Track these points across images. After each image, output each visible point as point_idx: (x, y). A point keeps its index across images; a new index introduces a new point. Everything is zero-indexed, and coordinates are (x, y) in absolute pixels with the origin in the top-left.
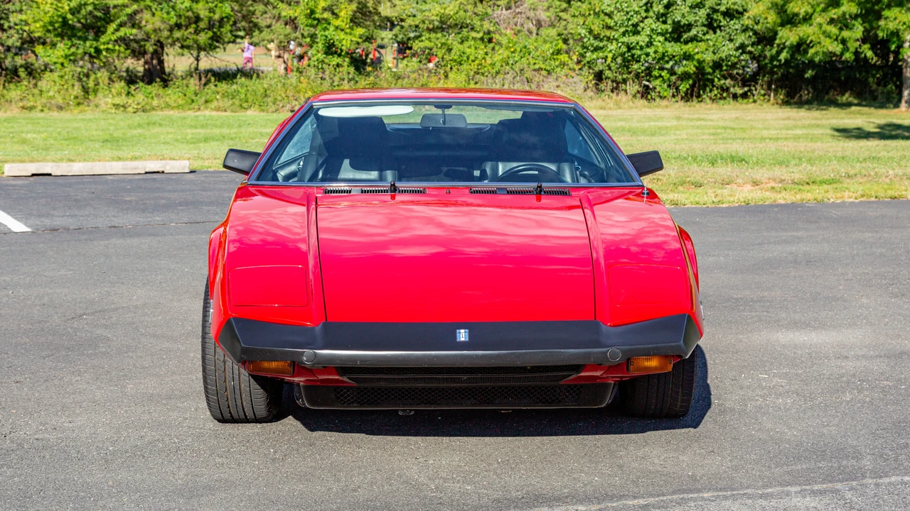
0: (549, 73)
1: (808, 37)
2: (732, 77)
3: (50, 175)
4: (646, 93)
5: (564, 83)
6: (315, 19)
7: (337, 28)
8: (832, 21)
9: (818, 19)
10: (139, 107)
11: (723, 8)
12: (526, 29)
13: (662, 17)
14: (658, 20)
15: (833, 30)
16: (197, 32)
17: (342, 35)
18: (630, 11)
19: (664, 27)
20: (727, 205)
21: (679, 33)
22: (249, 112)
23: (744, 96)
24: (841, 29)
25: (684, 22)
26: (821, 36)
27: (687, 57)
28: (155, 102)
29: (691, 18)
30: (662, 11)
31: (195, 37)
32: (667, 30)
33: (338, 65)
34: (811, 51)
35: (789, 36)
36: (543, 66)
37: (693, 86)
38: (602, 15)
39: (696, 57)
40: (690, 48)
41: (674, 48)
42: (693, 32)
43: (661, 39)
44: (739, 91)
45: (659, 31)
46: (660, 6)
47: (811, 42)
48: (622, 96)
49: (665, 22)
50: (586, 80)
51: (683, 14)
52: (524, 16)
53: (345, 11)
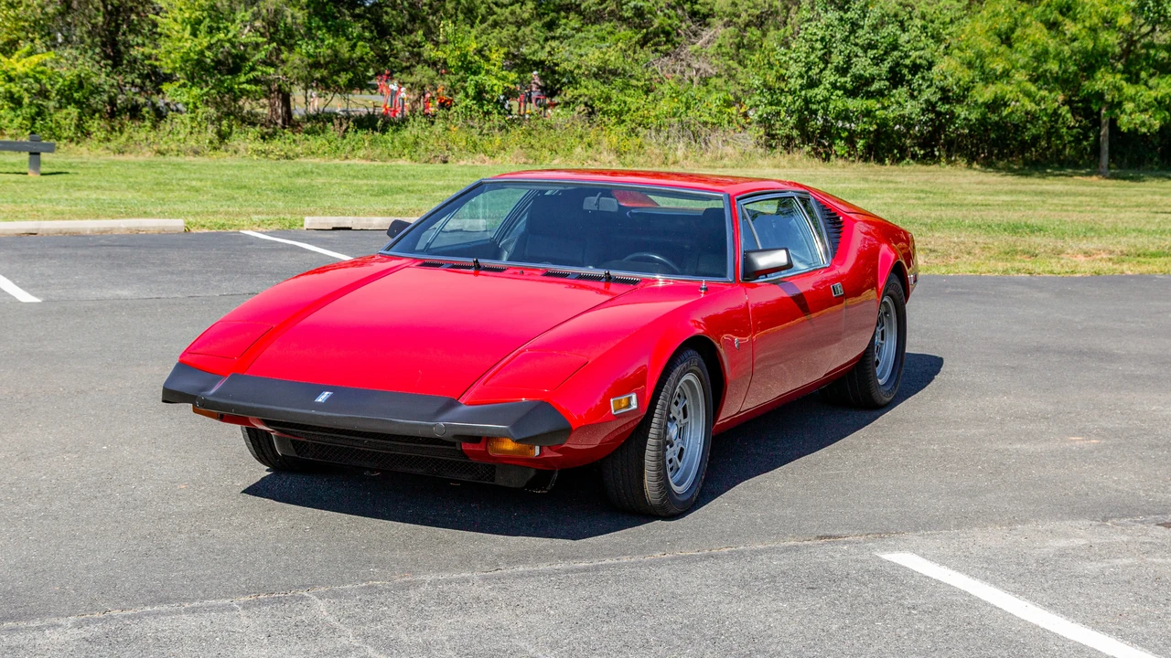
1: (1005, 94)
3: (349, 229)
4: (822, 152)
5: (732, 138)
7: (488, 72)
9: (1017, 76)
10: (283, 153)
11: (907, 62)
12: (686, 77)
13: (842, 71)
14: (838, 73)
15: (1032, 88)
17: (493, 80)
19: (844, 80)
20: (1080, 275)
21: (860, 87)
22: (400, 162)
24: (1040, 88)
25: (865, 75)
26: (1019, 94)
27: (868, 113)
28: (299, 149)
29: (874, 70)
32: (846, 84)
36: (709, 120)
39: (878, 114)
40: (870, 103)
41: (853, 104)
42: (875, 86)
43: (841, 93)
45: (838, 84)
46: (840, 58)
48: (796, 156)
49: (844, 75)
50: (756, 135)
51: (862, 65)
52: (684, 63)
53: (497, 53)
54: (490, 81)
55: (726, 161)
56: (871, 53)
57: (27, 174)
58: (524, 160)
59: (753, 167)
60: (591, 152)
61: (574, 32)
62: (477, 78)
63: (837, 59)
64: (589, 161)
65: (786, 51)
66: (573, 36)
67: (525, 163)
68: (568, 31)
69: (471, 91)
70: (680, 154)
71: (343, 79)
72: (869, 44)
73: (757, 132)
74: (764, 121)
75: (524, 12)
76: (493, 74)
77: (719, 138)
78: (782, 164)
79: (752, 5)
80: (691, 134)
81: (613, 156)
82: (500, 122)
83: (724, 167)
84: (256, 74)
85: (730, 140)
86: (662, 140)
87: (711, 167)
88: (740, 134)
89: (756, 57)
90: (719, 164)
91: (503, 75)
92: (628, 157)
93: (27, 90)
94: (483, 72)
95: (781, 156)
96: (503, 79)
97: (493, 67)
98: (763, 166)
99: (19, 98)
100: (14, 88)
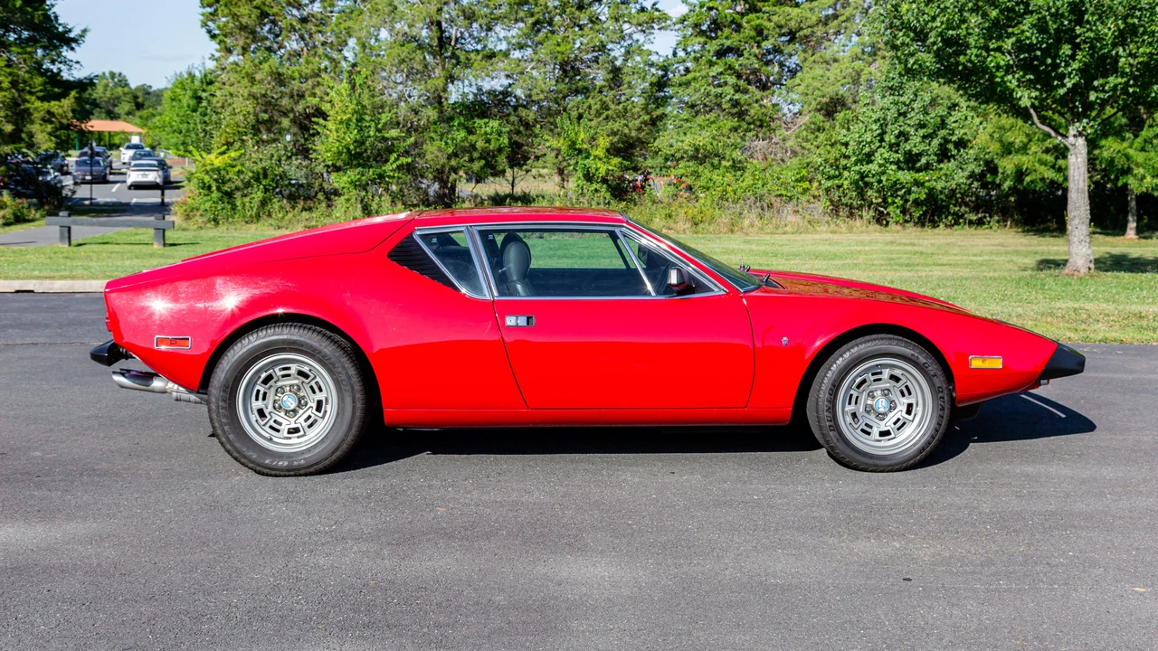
0: (791, 198)
1: (1024, 164)
2: (966, 205)
4: (881, 219)
5: (804, 209)
6: (575, 149)
7: (595, 157)
8: (1047, 151)
9: (1034, 148)
11: (954, 138)
13: (894, 147)
14: (891, 150)
15: (1049, 158)
16: (471, 160)
17: (599, 164)
18: (863, 141)
19: (896, 156)
21: (911, 161)
23: (980, 223)
24: (1057, 158)
25: (915, 151)
26: (1036, 164)
27: (918, 183)
29: (922, 148)
30: (893, 141)
31: (469, 165)
32: (899, 159)
33: (596, 190)
34: (1028, 179)
35: (1007, 165)
36: (784, 193)
37: (925, 213)
38: (838, 146)
39: (927, 184)
40: (921, 176)
41: (905, 176)
42: (924, 160)
43: (894, 167)
44: (973, 217)
45: (892, 160)
46: (892, 137)
47: (1027, 169)
48: (858, 222)
49: (897, 152)
50: (823, 206)
51: (915, 144)
53: (604, 142)
54: (595, 165)
55: (788, 229)
56: (922, 132)
57: (147, 244)
59: (813, 233)
60: (669, 222)
61: (683, 122)
62: (586, 162)
63: (889, 138)
64: (666, 230)
65: (846, 132)
66: (679, 126)
68: (678, 122)
69: (581, 173)
70: (746, 222)
72: (919, 124)
73: (824, 202)
74: (829, 193)
76: (600, 159)
77: (790, 207)
78: (841, 230)
79: (820, 94)
80: (765, 205)
81: (688, 225)
82: (605, 198)
83: (785, 233)
84: (399, 163)
85: (801, 210)
86: (738, 210)
87: (772, 233)
88: (812, 206)
89: (822, 136)
90: (780, 231)
91: (610, 159)
92: (701, 226)
93: (216, 180)
94: (592, 158)
95: (842, 223)
96: (608, 163)
97: (600, 152)
98: (821, 232)
99: (209, 187)
100: (207, 178)
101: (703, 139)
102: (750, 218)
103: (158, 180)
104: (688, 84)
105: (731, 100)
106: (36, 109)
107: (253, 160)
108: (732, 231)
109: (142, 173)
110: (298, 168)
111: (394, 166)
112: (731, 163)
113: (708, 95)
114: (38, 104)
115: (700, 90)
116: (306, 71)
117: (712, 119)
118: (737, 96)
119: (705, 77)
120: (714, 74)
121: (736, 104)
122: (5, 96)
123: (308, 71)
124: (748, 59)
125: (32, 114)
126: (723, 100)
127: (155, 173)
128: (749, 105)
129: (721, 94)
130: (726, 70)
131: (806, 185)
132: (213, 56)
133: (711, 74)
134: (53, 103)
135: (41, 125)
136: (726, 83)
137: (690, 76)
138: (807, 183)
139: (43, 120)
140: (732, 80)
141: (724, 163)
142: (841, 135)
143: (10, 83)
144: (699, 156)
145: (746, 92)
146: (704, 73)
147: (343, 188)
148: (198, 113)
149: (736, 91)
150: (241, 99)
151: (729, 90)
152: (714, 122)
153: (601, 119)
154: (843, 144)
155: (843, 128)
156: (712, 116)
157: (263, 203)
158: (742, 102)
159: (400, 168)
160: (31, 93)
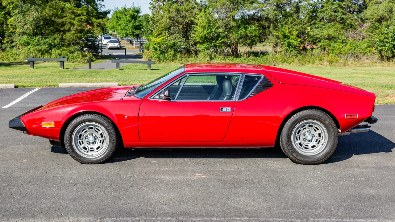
0: (365, 54)
6: (285, 36)
7: (292, 38)
12: (358, 39)
17: (293, 41)
33: (292, 51)
36: (362, 52)
38: (384, 34)
48: (391, 63)
50: (378, 56)
52: (357, 34)
53: (295, 33)
54: (292, 41)
55: (365, 65)
57: (147, 69)
58: (299, 65)
59: (375, 66)
60: (321, 62)
61: (322, 26)
62: (288, 40)
64: (320, 65)
65: (388, 29)
66: (321, 27)
67: (299, 66)
68: (320, 26)
69: (286, 44)
70: (350, 62)
71: (249, 41)
73: (378, 55)
74: (380, 52)
75: (305, 20)
76: (294, 39)
77: (365, 57)
78: (385, 65)
79: (377, 15)
80: (356, 56)
81: (328, 63)
82: (295, 53)
83: (365, 66)
84: (222, 41)
85: (369, 58)
86: (346, 58)
87: (360, 66)
88: (373, 56)
89: (378, 31)
90: (363, 65)
91: (297, 39)
92: (333, 64)
93: (159, 47)
94: (290, 39)
95: (385, 63)
96: (297, 41)
97: (294, 37)
98: (378, 66)
99: (157, 49)
100: (156, 46)
101: (331, 32)
102: (351, 61)
103: (118, 46)
104: (324, 12)
105: (341, 17)
106: (95, 22)
107: (169, 40)
108: (345, 65)
109: (113, 44)
110: (184, 42)
111: (220, 42)
112: (341, 41)
113: (331, 16)
114: (95, 20)
115: (328, 14)
116: (187, 8)
117: (333, 25)
118: (343, 16)
119: (330, 9)
120: (334, 8)
121: (342, 19)
122: (85, 18)
123: (188, 8)
124: (347, 2)
125: (94, 24)
126: (338, 17)
127: (117, 43)
128: (347, 19)
129: (337, 15)
130: (338, 6)
131: (371, 49)
132: (151, 3)
133: (333, 8)
134: (100, 20)
135: (96, 28)
136: (338, 11)
137: (324, 9)
138: (371, 48)
139: (97, 25)
140: (341, 10)
141: (339, 41)
142: (385, 30)
143: (86, 13)
144: (330, 38)
145: (345, 14)
146: (330, 7)
147: (202, 50)
148: (132, 22)
149: (342, 14)
150: (166, 18)
151: (340, 14)
152: (334, 26)
153: (292, 25)
154: (386, 34)
155: (386, 28)
156: (333, 23)
157: (174, 55)
158: (345, 18)
159: (222, 42)
160: (92, 16)
